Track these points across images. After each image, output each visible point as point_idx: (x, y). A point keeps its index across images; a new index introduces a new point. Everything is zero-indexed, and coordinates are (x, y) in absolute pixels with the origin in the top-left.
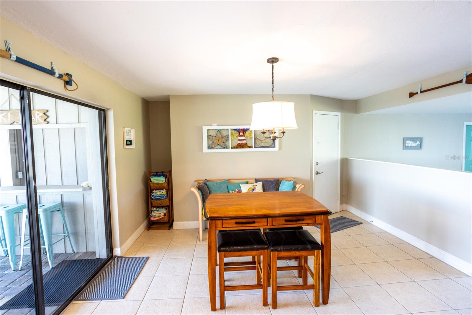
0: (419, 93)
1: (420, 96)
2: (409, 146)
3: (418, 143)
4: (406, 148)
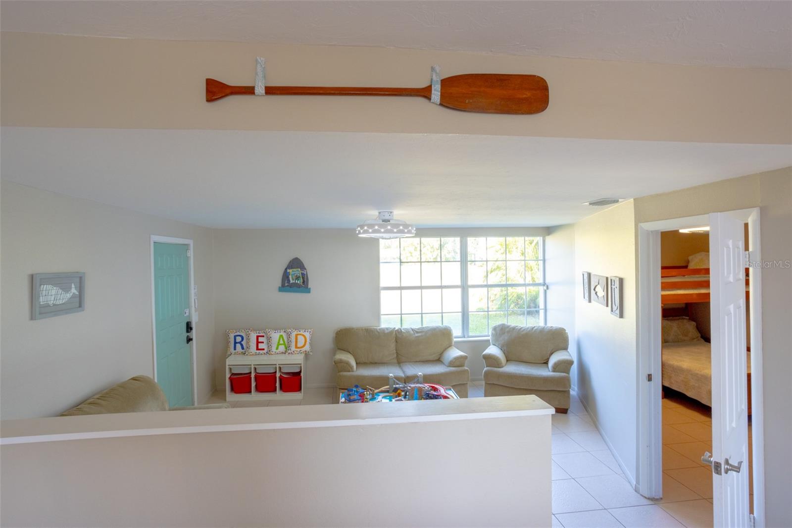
0: (260, 90)
1: (260, 103)
2: (49, 306)
3: (74, 291)
4: (40, 314)
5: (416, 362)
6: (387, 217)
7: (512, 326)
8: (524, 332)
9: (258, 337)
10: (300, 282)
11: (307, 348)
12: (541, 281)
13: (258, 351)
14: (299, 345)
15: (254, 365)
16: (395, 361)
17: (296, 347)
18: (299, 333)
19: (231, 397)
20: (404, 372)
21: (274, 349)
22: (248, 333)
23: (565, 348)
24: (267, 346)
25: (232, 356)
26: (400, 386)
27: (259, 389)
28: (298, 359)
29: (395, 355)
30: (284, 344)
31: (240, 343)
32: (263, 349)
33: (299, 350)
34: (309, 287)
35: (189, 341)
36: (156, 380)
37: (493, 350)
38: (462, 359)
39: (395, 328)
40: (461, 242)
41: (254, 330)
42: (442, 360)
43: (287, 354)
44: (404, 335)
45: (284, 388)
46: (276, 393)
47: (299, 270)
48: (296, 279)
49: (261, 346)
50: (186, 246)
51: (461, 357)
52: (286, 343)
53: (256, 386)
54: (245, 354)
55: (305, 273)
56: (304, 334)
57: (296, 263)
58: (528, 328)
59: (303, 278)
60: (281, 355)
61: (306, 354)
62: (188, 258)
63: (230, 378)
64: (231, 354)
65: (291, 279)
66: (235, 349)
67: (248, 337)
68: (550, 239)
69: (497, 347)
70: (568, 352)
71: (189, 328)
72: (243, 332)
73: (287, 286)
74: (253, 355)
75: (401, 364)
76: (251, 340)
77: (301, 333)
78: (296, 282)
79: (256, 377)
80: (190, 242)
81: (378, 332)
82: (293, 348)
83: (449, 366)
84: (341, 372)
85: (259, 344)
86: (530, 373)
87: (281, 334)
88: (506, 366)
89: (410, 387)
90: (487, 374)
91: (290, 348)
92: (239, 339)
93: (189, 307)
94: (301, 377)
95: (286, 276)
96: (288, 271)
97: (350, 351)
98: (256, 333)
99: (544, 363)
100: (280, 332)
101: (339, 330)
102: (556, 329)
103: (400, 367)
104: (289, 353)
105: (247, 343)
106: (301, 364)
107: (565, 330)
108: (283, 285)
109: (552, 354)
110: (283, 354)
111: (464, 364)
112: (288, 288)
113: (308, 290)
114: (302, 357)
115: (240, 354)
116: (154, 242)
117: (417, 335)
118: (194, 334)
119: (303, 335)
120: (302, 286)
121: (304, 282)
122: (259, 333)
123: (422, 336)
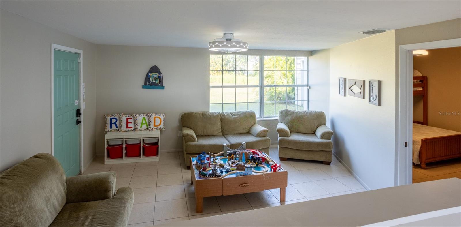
5: (235, 134)
6: (230, 37)
7: (292, 111)
8: (300, 115)
9: (127, 119)
10: (157, 82)
11: (162, 126)
12: (306, 83)
13: (128, 129)
14: (156, 124)
15: (125, 139)
16: (221, 134)
17: (155, 125)
18: (156, 116)
19: (108, 162)
20: (229, 141)
21: (139, 127)
22: (120, 117)
23: (325, 124)
24: (134, 125)
25: (109, 132)
26: (231, 151)
27: (128, 155)
28: (156, 134)
29: (221, 130)
30: (146, 124)
31: (115, 123)
32: (131, 128)
33: (156, 127)
34: (163, 86)
35: (79, 123)
36: (53, 155)
37: (281, 126)
38: (265, 132)
39: (220, 112)
40: (260, 59)
41: (125, 114)
42: (251, 133)
43: (148, 130)
44: (226, 117)
45: (146, 154)
46: (141, 158)
47: (157, 74)
48: (155, 80)
49: (130, 125)
50: (79, 54)
51: (264, 131)
52: (147, 123)
53: (126, 153)
54: (118, 131)
55: (161, 76)
56: (160, 116)
57: (155, 69)
58: (302, 112)
59: (160, 79)
60: (144, 131)
61: (161, 130)
62: (79, 63)
63: (107, 148)
64: (108, 131)
65: (151, 80)
66: (111, 127)
67: (121, 119)
68: (311, 59)
69: (284, 124)
70: (326, 126)
71: (78, 113)
72: (117, 116)
73: (148, 84)
74: (124, 131)
75: (225, 136)
76: (123, 121)
77: (158, 116)
78: (155, 82)
79: (126, 147)
80: (81, 52)
81: (210, 115)
82: (152, 126)
83: (257, 137)
84: (188, 142)
85: (129, 124)
86: (308, 140)
87: (144, 117)
88: (291, 136)
89: (239, 152)
90: (281, 141)
91: (150, 126)
92: (114, 121)
93: (79, 98)
94: (158, 146)
95: (147, 78)
96: (149, 74)
97: (192, 128)
98: (127, 116)
99: (313, 133)
100: (143, 116)
101: (183, 114)
102: (319, 112)
103: (225, 137)
104: (150, 130)
105: (120, 123)
106: (158, 137)
107: (324, 113)
108: (145, 84)
109: (317, 127)
110: (146, 131)
111: (266, 135)
112: (149, 86)
113: (163, 88)
114: (159, 132)
115: (114, 131)
116: (54, 50)
117: (234, 117)
118: (82, 118)
119: (159, 118)
120: (159, 85)
121: (160, 82)
122: (128, 116)
123: (237, 117)
